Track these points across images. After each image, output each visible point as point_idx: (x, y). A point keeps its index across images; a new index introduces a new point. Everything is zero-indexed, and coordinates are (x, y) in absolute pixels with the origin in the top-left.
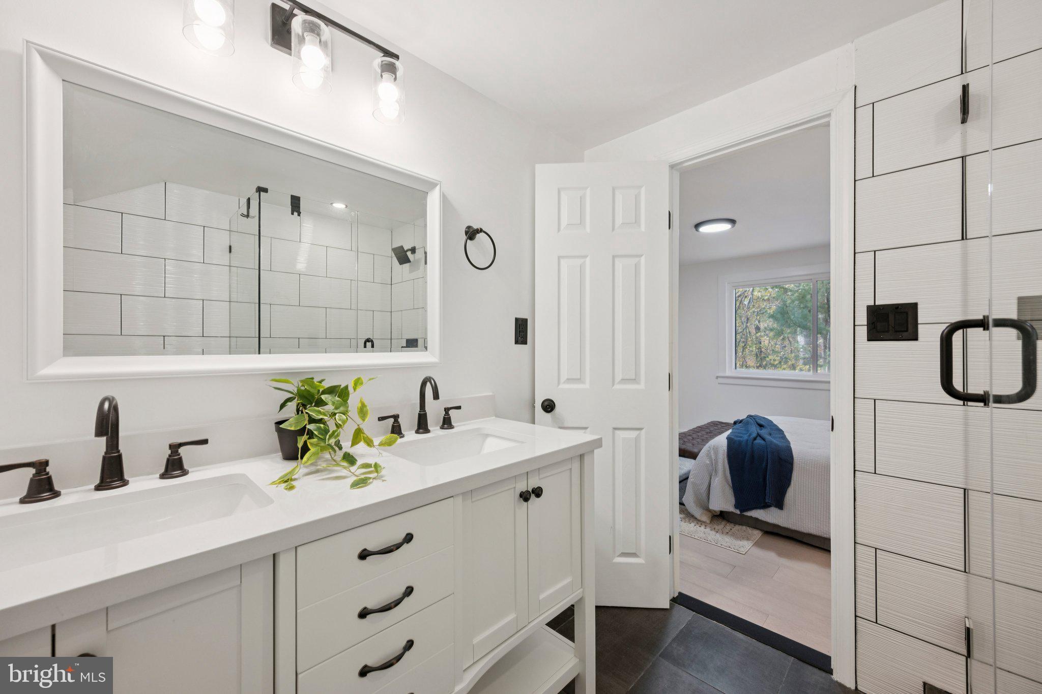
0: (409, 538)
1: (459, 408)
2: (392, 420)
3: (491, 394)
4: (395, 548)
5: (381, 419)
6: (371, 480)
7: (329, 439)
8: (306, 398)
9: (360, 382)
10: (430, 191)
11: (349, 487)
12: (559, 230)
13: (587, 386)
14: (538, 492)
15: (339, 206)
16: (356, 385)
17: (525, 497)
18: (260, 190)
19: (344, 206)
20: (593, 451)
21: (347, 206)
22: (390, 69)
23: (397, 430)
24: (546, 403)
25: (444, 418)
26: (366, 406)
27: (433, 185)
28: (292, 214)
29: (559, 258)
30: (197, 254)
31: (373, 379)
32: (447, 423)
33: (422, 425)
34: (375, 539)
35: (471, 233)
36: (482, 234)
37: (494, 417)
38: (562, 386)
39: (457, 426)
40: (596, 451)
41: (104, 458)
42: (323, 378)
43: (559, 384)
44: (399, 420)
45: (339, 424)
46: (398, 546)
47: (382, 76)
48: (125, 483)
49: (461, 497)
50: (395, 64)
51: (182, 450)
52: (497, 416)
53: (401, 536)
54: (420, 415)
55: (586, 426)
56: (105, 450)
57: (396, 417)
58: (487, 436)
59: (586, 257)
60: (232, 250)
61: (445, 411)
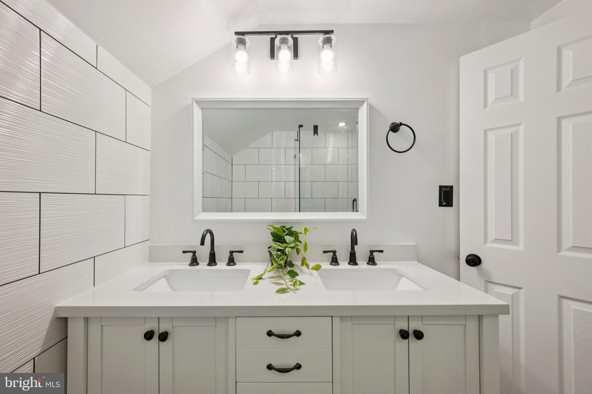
0: (298, 334)
1: (382, 251)
2: (332, 254)
3: (415, 244)
4: (285, 337)
5: (325, 252)
6: (289, 290)
7: (280, 261)
8: (277, 237)
9: (307, 230)
10: (360, 107)
11: (276, 291)
12: (485, 106)
13: (521, 248)
14: (419, 335)
15: (342, 124)
16: (305, 231)
17: (404, 335)
18: (301, 126)
19: (344, 124)
20: (498, 316)
21: (346, 124)
22: (328, 41)
23: (335, 261)
24: (470, 258)
25: (370, 257)
26: (307, 245)
27: (361, 102)
28: (314, 135)
29: (485, 131)
30: (282, 160)
31: (316, 228)
32: (371, 261)
33: (353, 260)
34: (279, 327)
35: (395, 128)
36: (402, 127)
37: (416, 262)
38: (489, 245)
39: (379, 264)
40: (501, 317)
41: (210, 253)
42: (292, 226)
43: (486, 242)
44: (336, 254)
45: (286, 253)
46: (288, 336)
47: (323, 47)
48: (216, 264)
49: (339, 319)
50: (331, 37)
51: (234, 254)
52: (418, 261)
53: (293, 331)
54: (351, 253)
55: (521, 286)
56: (210, 250)
57: (334, 252)
58: (402, 276)
59: (519, 124)
60: (296, 157)
61: (370, 252)
